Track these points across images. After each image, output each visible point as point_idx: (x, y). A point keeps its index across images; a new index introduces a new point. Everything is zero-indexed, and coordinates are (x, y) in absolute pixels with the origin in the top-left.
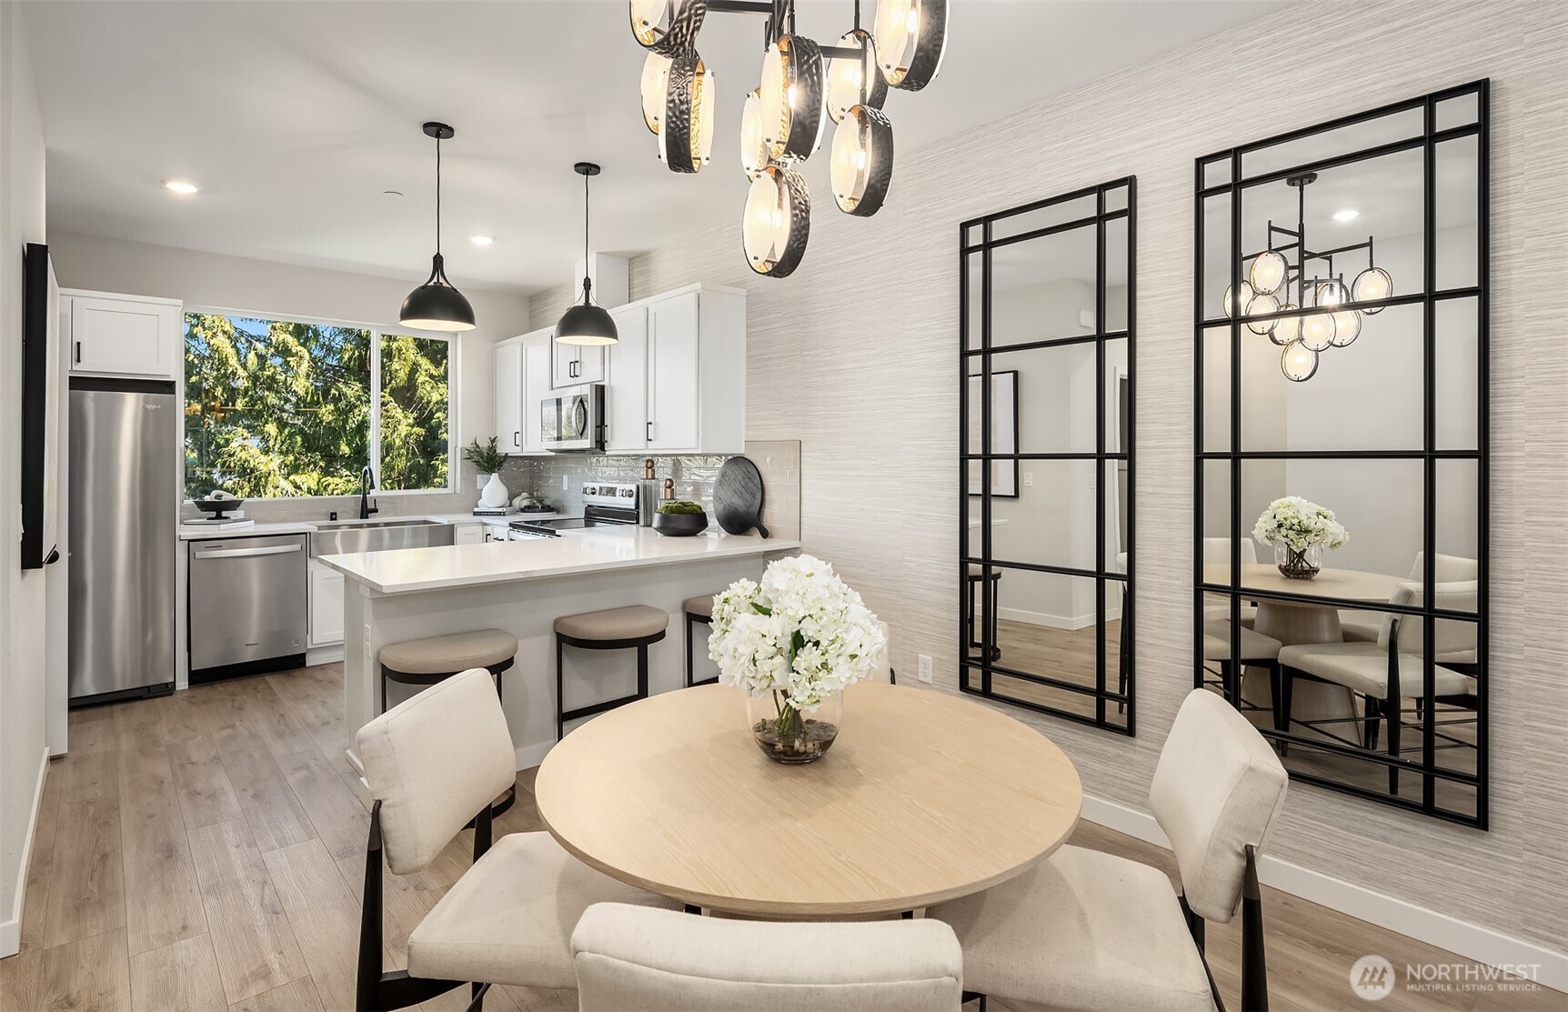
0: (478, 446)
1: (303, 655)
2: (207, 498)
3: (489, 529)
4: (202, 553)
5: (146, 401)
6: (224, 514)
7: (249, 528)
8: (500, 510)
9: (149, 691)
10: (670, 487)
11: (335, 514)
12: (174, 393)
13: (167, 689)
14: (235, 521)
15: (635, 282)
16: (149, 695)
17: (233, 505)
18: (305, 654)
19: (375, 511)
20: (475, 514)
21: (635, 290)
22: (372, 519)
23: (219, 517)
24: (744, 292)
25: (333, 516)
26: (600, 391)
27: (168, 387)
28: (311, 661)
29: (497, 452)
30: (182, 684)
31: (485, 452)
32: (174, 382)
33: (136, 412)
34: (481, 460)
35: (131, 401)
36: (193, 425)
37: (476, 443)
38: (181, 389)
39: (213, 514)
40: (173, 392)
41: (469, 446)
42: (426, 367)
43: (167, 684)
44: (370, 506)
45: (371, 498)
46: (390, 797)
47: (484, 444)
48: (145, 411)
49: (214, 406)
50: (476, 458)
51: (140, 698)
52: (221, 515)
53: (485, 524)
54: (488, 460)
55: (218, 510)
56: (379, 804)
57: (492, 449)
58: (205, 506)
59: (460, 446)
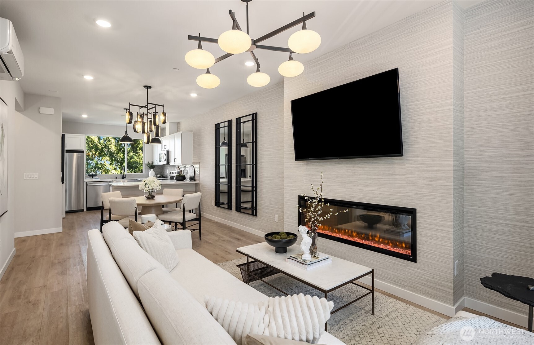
2: (90, 174)
4: (88, 184)
5: (78, 155)
6: (94, 177)
7: (99, 180)
10: (181, 172)
13: (82, 211)
14: (96, 178)
15: (178, 128)
16: (79, 211)
17: (95, 175)
19: (126, 177)
21: (178, 130)
22: (125, 179)
23: (93, 178)
24: (192, 132)
25: (116, 178)
26: (168, 152)
27: (82, 152)
29: (153, 164)
30: (85, 210)
31: (151, 164)
32: (84, 151)
33: (76, 157)
35: (75, 155)
37: (149, 163)
39: (91, 177)
40: (83, 153)
41: (147, 163)
43: (82, 210)
44: (124, 176)
45: (125, 174)
46: (104, 201)
48: (78, 157)
50: (149, 166)
51: (77, 212)
54: (152, 166)
55: (92, 176)
56: (103, 201)
59: (145, 163)
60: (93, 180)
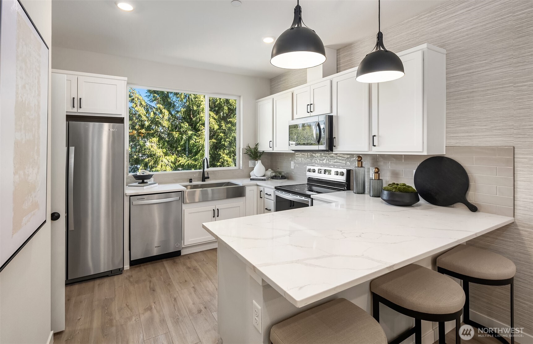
0: (250, 147)
1: (180, 251)
2: (138, 173)
3: (262, 189)
4: (135, 202)
5: (112, 127)
6: (145, 181)
7: (156, 187)
8: (263, 178)
9: (111, 273)
10: (377, 173)
11: (192, 179)
12: (124, 123)
14: (150, 184)
15: (341, 61)
16: (112, 275)
17: (149, 177)
18: (180, 250)
19: (208, 178)
20: (251, 179)
21: (341, 65)
22: (207, 182)
23: (143, 182)
25: (191, 181)
26: (330, 119)
27: (120, 120)
28: (183, 253)
29: (258, 150)
30: (127, 267)
31: (253, 150)
32: (124, 118)
33: (108, 132)
34: (252, 154)
35: (106, 126)
36: (132, 139)
37: (249, 146)
38: (127, 123)
39: (141, 181)
41: (246, 147)
42: (213, 115)
43: (120, 269)
44: (206, 176)
45: (206, 172)
47: (252, 146)
49: (140, 132)
50: (249, 153)
51: (107, 276)
52: (144, 181)
53: (257, 185)
54: (255, 154)
55: (142, 179)
57: (256, 149)
58: (137, 177)
59: (242, 147)
60: (146, 189)
